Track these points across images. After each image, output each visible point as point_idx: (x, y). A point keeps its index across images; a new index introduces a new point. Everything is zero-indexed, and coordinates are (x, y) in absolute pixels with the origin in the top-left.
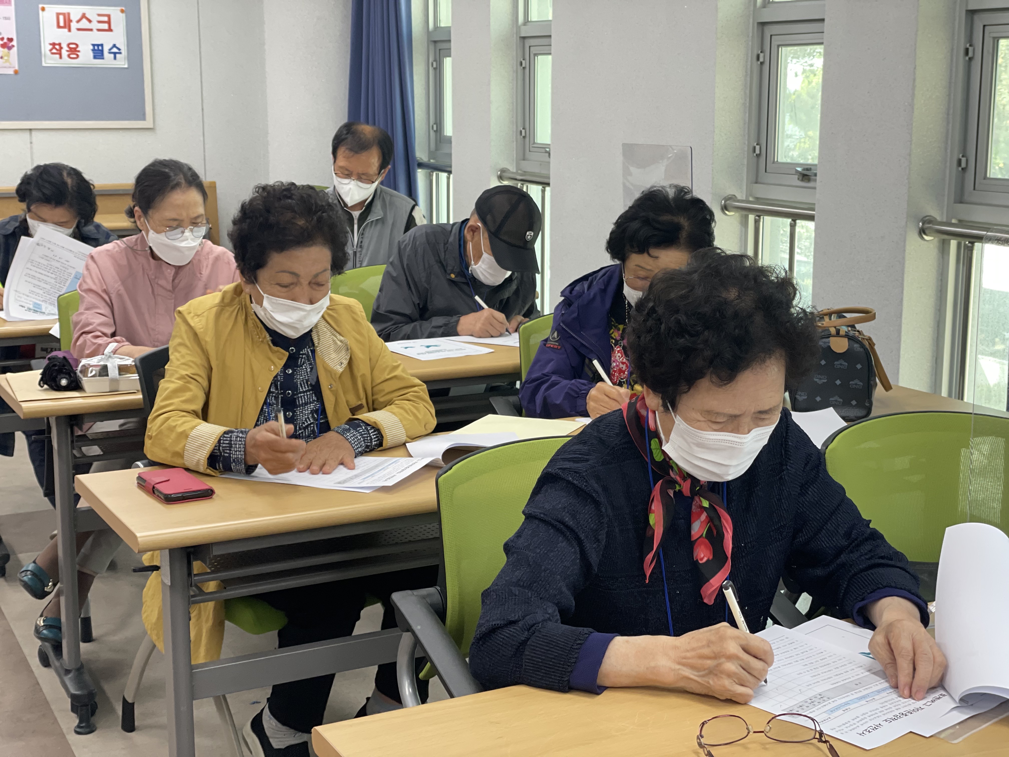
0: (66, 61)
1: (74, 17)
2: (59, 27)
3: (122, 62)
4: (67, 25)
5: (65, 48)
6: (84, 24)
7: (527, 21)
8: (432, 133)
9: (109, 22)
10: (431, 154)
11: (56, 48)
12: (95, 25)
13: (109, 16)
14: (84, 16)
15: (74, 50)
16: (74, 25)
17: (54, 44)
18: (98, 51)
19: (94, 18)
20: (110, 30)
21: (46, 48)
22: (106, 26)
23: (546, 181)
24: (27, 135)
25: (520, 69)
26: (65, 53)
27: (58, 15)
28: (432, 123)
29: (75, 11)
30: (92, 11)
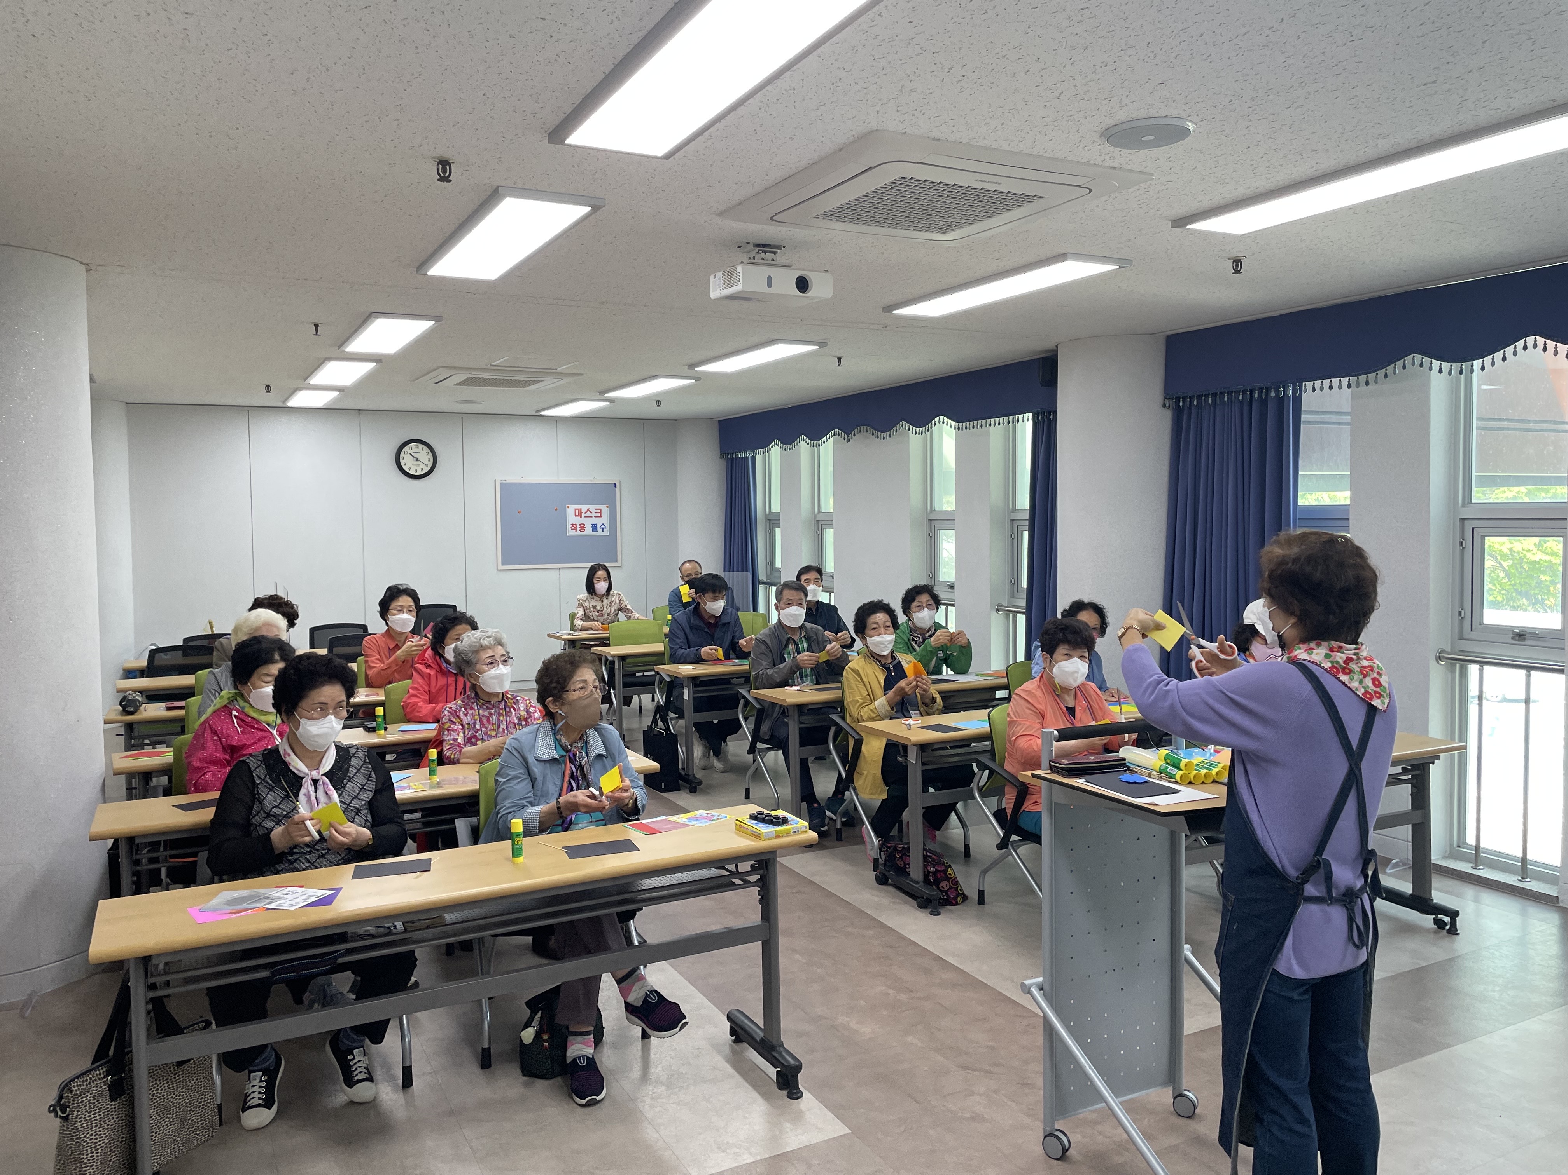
0: (579, 533)
1: (584, 511)
2: (576, 516)
3: (606, 533)
4: (580, 515)
5: (578, 526)
6: (588, 514)
7: (819, 512)
8: (768, 566)
9: (600, 513)
10: (767, 577)
11: (574, 526)
12: (594, 514)
13: (601, 510)
14: (588, 510)
15: (583, 527)
16: (583, 515)
17: (573, 525)
18: (595, 527)
19: (593, 511)
20: (601, 516)
21: (569, 526)
22: (599, 515)
23: (831, 590)
24: (557, 571)
25: (816, 535)
26: (578, 529)
27: (575, 510)
28: (768, 561)
29: (584, 508)
30: (592, 508)
